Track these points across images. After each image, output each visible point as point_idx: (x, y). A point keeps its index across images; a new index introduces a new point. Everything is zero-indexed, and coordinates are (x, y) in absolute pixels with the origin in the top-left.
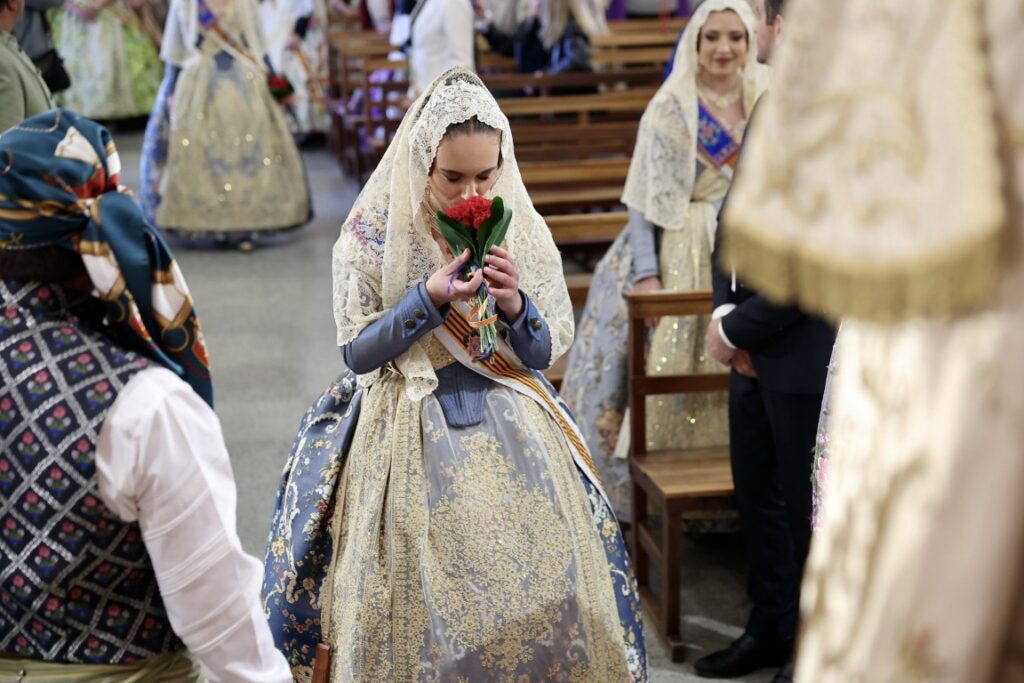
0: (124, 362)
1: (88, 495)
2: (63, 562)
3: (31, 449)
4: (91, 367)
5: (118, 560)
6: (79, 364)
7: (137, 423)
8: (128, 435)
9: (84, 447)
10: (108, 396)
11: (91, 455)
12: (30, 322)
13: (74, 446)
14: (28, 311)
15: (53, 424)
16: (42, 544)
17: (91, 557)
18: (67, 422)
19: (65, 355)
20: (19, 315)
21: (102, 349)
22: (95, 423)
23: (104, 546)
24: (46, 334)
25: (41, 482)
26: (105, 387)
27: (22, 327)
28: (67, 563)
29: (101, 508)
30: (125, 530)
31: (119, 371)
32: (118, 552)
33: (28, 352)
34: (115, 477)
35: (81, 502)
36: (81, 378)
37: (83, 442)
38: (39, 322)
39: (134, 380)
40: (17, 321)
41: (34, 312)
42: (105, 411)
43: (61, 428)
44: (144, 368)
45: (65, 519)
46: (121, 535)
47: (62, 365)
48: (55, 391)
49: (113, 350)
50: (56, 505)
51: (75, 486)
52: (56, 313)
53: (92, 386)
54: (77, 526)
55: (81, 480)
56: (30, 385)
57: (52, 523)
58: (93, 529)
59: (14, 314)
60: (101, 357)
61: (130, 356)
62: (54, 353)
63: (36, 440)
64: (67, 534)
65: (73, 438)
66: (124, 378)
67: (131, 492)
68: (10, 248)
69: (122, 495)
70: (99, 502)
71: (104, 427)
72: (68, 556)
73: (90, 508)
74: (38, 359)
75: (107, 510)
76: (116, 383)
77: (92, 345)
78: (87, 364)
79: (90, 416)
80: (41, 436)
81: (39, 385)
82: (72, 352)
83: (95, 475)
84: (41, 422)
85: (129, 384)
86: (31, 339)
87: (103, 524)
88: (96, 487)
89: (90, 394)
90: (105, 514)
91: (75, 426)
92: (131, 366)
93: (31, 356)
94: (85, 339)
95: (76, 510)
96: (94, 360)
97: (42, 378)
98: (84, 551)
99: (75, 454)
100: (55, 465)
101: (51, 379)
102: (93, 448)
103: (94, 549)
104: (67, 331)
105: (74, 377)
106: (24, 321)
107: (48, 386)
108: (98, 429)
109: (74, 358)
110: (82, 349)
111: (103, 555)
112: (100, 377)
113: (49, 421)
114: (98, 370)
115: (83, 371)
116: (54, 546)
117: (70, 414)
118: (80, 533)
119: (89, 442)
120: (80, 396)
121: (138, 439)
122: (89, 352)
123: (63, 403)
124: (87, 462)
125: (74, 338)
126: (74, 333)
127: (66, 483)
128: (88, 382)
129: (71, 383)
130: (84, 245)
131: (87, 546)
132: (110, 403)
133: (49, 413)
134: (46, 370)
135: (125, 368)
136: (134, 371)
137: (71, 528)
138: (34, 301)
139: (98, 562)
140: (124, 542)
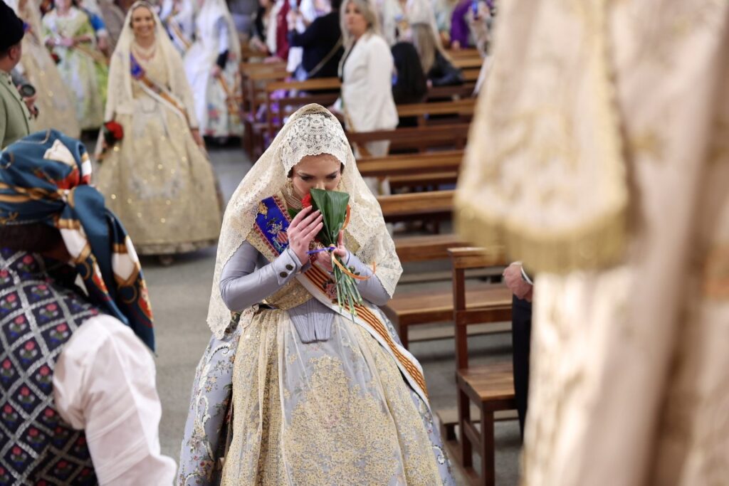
0: (81, 310)
1: (48, 407)
2: (30, 459)
3: (9, 373)
4: (56, 314)
5: (72, 459)
6: (47, 311)
7: (85, 355)
8: (78, 363)
9: (44, 372)
10: (66, 335)
11: (49, 378)
12: (17, 280)
13: (38, 371)
14: (16, 273)
15: (24, 355)
16: (16, 445)
17: (50, 456)
18: (34, 353)
19: (39, 304)
20: (9, 275)
21: (65, 301)
22: (54, 354)
23: (60, 448)
24: (27, 290)
25: (14, 397)
26: (64, 328)
27: (11, 284)
28: (33, 459)
29: (57, 418)
30: (77, 435)
31: (76, 316)
32: (71, 452)
33: (12, 302)
34: (67, 395)
35: (42, 413)
36: (47, 321)
37: (45, 368)
38: (22, 281)
39: (86, 323)
40: (7, 280)
41: (20, 273)
42: (62, 346)
43: (29, 358)
44: (95, 315)
45: (31, 427)
46: (73, 440)
47: (35, 312)
48: (28, 330)
49: (74, 302)
50: (25, 416)
51: (38, 401)
52: (37, 275)
53: (54, 328)
54: (40, 432)
55: (42, 396)
56: (12, 326)
57: (22, 429)
58: (51, 433)
59: (6, 275)
60: (64, 306)
61: (86, 306)
62: (31, 302)
63: (12, 366)
64: (33, 437)
65: (38, 364)
66: (79, 322)
67: (78, 406)
68: (8, 223)
69: (71, 408)
70: (56, 413)
71: (61, 357)
72: (34, 454)
73: (49, 418)
74: (19, 306)
75: (61, 419)
76: (73, 326)
77: (59, 298)
78: (53, 311)
79: (51, 349)
80: (16, 363)
81: (17, 326)
82: (43, 303)
83: (53, 393)
84: (16, 353)
85: (82, 327)
86: (15, 293)
87: (59, 430)
88: (54, 402)
89: (52, 333)
90: (60, 423)
91: (40, 356)
92: (85, 313)
93: (14, 305)
94: (55, 293)
95: (39, 419)
96: (59, 309)
97: (20, 321)
98: (45, 450)
99: (38, 377)
100: (24, 385)
101: (26, 321)
102: (51, 372)
103: (54, 450)
104: (41, 287)
105: (42, 320)
106: (12, 280)
107: (23, 327)
108: (56, 359)
109: (44, 307)
110: (51, 300)
111: (60, 454)
112: (61, 321)
113: (22, 352)
114: (61, 315)
115: (49, 316)
116: (24, 446)
117: (37, 347)
118: (42, 437)
119: (49, 368)
120: (45, 335)
121: (85, 366)
122: (56, 303)
123: (33, 340)
124: (47, 383)
125: (46, 293)
126: (48, 289)
127: (32, 399)
128: (52, 324)
129: (40, 324)
130: (62, 222)
131: (48, 447)
132: (66, 340)
133: (23, 346)
134: (23, 315)
135: (81, 315)
136: (87, 317)
137: (35, 433)
138: (20, 266)
139: (56, 460)
140: (76, 444)
